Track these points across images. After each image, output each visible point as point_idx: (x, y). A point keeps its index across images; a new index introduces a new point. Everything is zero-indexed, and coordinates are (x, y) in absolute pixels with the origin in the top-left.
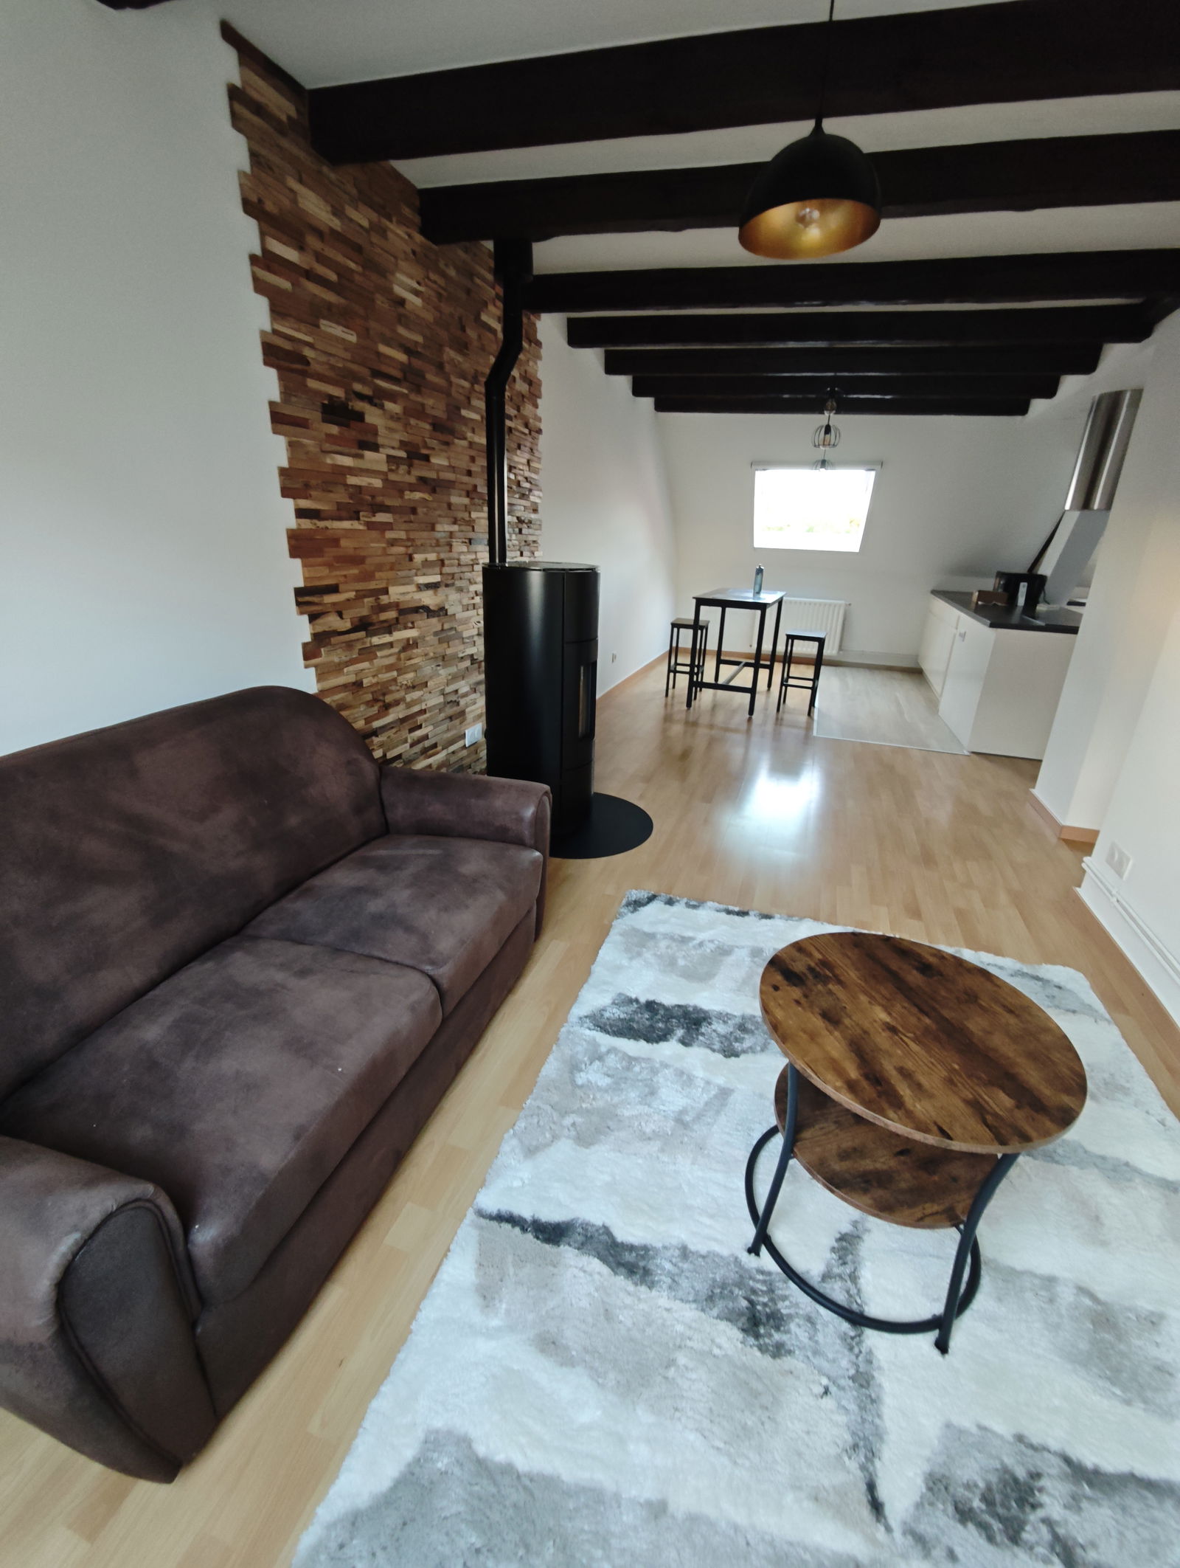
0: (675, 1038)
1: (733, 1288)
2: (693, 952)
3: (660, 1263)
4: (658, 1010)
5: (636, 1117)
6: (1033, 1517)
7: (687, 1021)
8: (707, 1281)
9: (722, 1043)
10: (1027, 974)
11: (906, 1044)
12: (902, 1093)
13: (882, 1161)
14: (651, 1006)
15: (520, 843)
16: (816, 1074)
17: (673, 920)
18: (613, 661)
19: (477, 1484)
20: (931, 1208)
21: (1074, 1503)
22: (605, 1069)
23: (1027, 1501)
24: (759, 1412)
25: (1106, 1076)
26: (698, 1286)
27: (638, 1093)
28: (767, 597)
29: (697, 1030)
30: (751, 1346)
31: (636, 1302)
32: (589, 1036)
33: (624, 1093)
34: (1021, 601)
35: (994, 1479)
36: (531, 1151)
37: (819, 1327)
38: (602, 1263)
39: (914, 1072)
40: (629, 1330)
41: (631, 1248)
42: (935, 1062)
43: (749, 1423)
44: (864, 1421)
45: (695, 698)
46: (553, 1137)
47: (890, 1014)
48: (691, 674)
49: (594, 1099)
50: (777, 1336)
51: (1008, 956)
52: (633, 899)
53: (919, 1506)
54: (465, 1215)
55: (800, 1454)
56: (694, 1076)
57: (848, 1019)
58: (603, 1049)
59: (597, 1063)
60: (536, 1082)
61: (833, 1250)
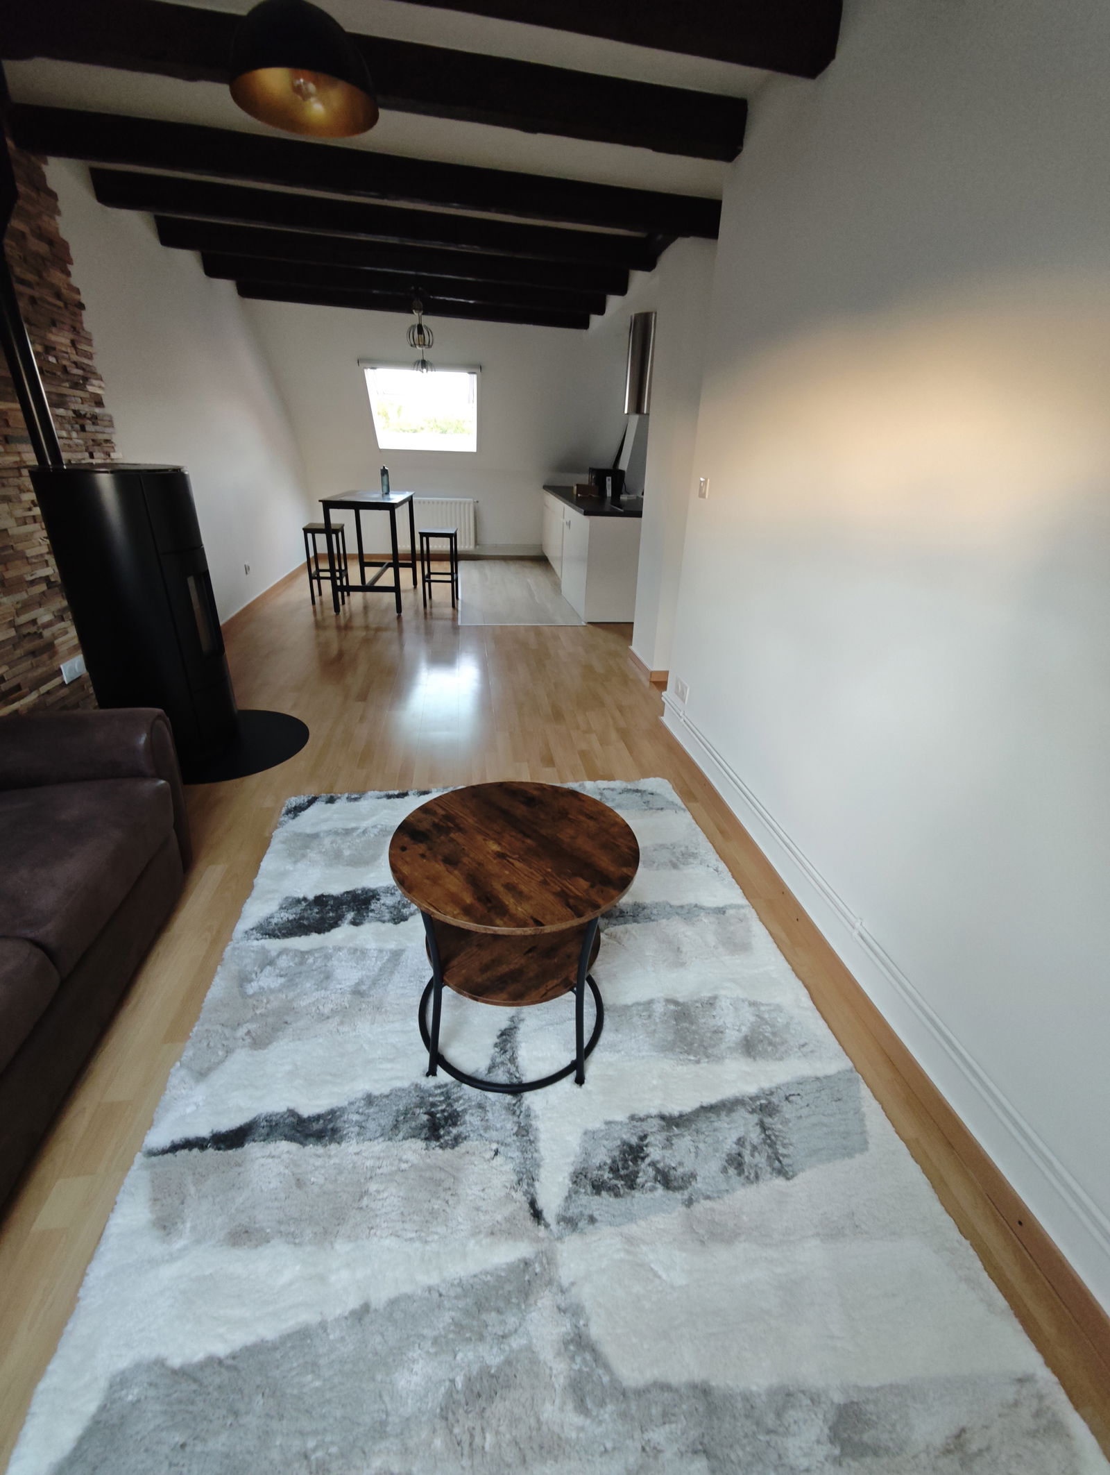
0: (347, 921)
1: (415, 1110)
2: (358, 841)
3: (348, 1118)
4: (327, 902)
5: (314, 1003)
6: (643, 1166)
7: (357, 903)
8: (391, 1115)
9: (391, 913)
10: (630, 789)
11: (513, 864)
12: (507, 903)
13: (516, 961)
14: (320, 900)
15: (140, 775)
16: (438, 910)
17: (336, 816)
18: (247, 573)
19: (176, 1392)
20: (552, 983)
21: (668, 1143)
22: (278, 971)
23: (639, 1157)
24: (443, 1195)
25: (683, 849)
26: (383, 1122)
27: (313, 982)
28: (395, 498)
29: (367, 908)
30: (433, 1149)
31: (327, 1160)
32: (257, 946)
33: (299, 987)
34: (609, 493)
35: (616, 1153)
36: (202, 1075)
37: (488, 1108)
38: (289, 1142)
39: (517, 884)
40: (321, 1187)
41: (318, 1118)
42: (535, 873)
43: (436, 1207)
44: (525, 1159)
45: (343, 603)
46: (227, 1052)
47: (500, 844)
48: (333, 579)
49: (268, 1003)
50: (454, 1131)
51: (618, 779)
52: (293, 806)
53: (568, 1198)
54: (133, 1162)
55: (478, 1209)
56: (367, 950)
57: (466, 858)
58: (274, 954)
59: (269, 968)
60: (202, 1008)
61: (496, 1045)
